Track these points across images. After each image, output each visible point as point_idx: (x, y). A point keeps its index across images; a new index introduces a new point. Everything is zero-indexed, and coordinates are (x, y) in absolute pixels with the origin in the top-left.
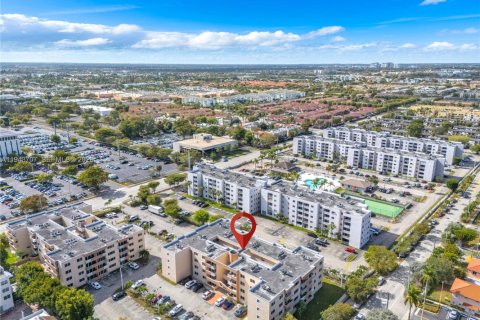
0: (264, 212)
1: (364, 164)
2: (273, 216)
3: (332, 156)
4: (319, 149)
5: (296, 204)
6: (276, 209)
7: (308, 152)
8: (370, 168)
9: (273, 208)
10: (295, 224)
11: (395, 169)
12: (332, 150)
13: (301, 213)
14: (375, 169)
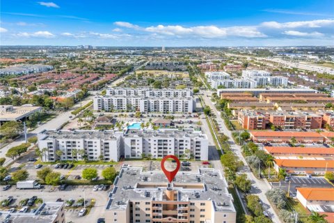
0: (128, 156)
1: (151, 109)
2: (136, 157)
3: (126, 107)
4: (115, 104)
5: (156, 143)
6: (139, 150)
7: (106, 107)
8: (155, 111)
9: (136, 150)
10: (157, 157)
11: (171, 109)
12: (126, 103)
13: (161, 148)
14: (158, 111)
